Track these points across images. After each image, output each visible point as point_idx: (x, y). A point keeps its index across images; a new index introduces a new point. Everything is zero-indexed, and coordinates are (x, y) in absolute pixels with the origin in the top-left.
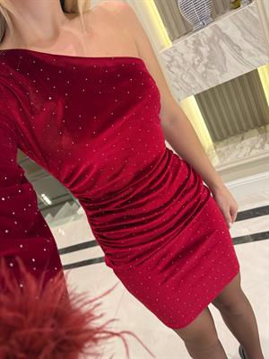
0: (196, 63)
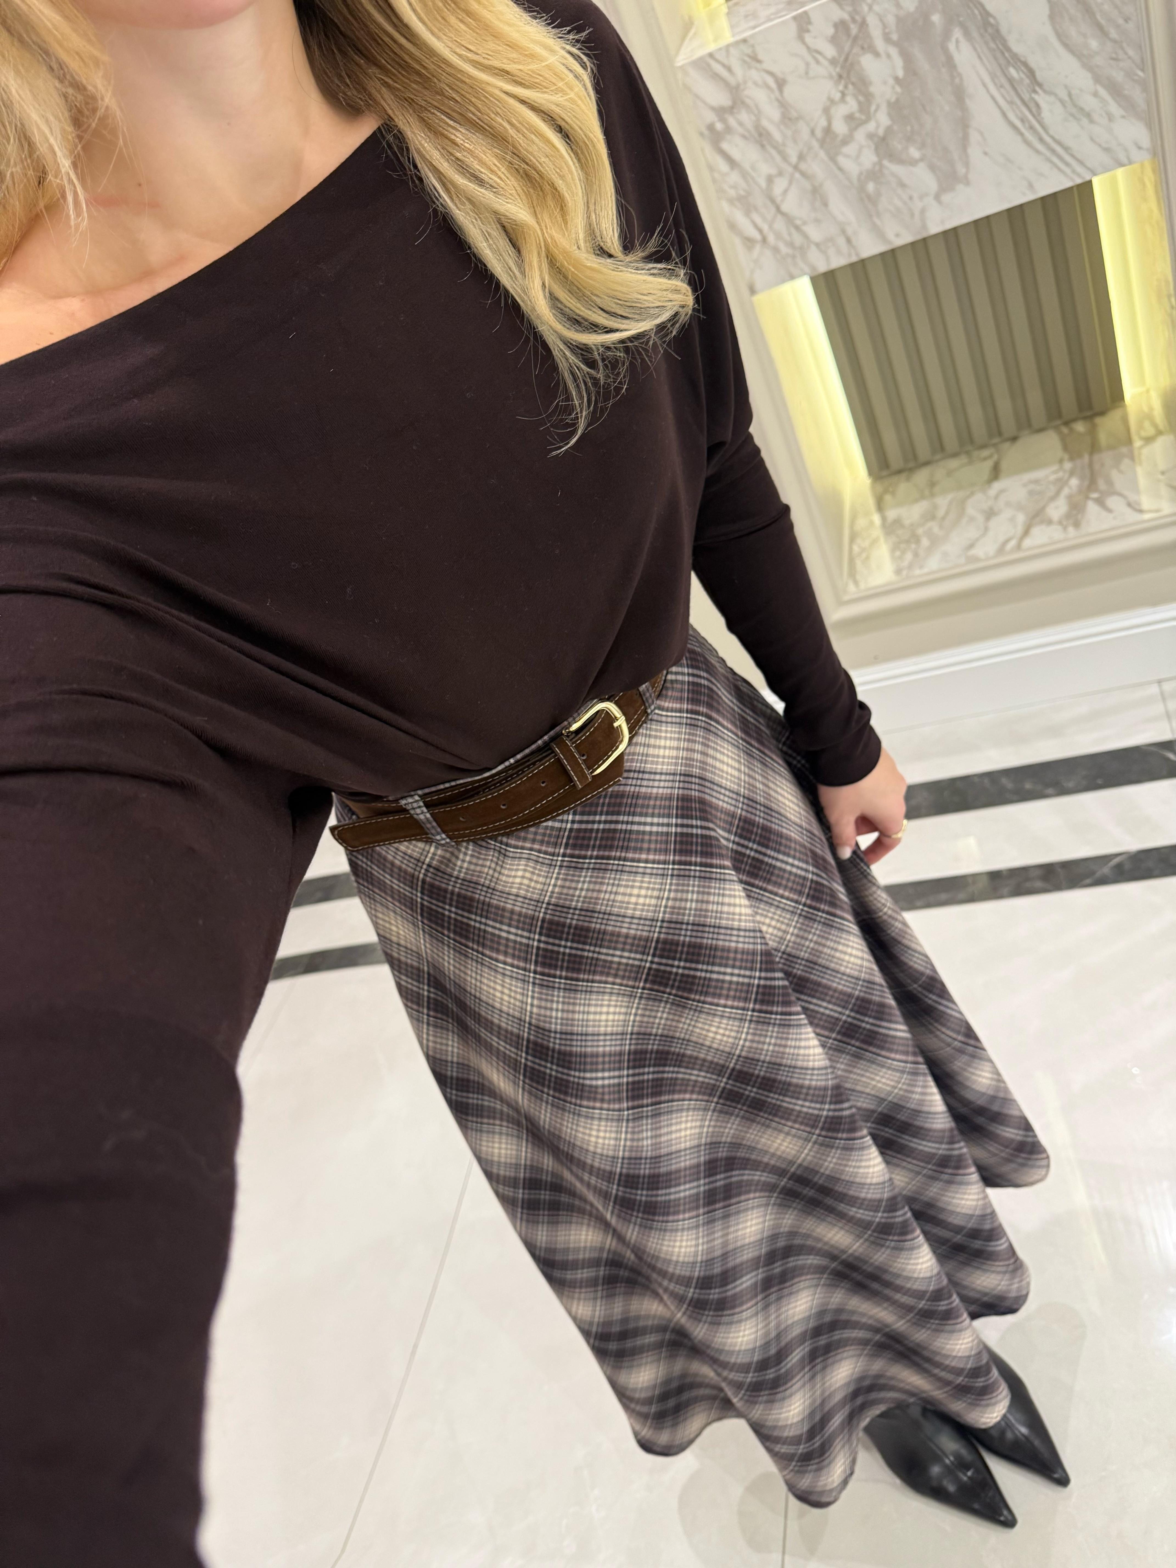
0: (840, 127)
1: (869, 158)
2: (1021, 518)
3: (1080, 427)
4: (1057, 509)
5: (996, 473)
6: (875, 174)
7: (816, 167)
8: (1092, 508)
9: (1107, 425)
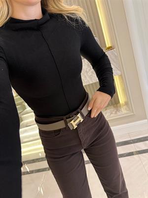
1: (91, 74)
2: (109, 114)
3: (115, 105)
4: (114, 112)
5: (106, 110)
6: (92, 75)
7: (85, 74)
8: (118, 112)
9: (118, 105)
